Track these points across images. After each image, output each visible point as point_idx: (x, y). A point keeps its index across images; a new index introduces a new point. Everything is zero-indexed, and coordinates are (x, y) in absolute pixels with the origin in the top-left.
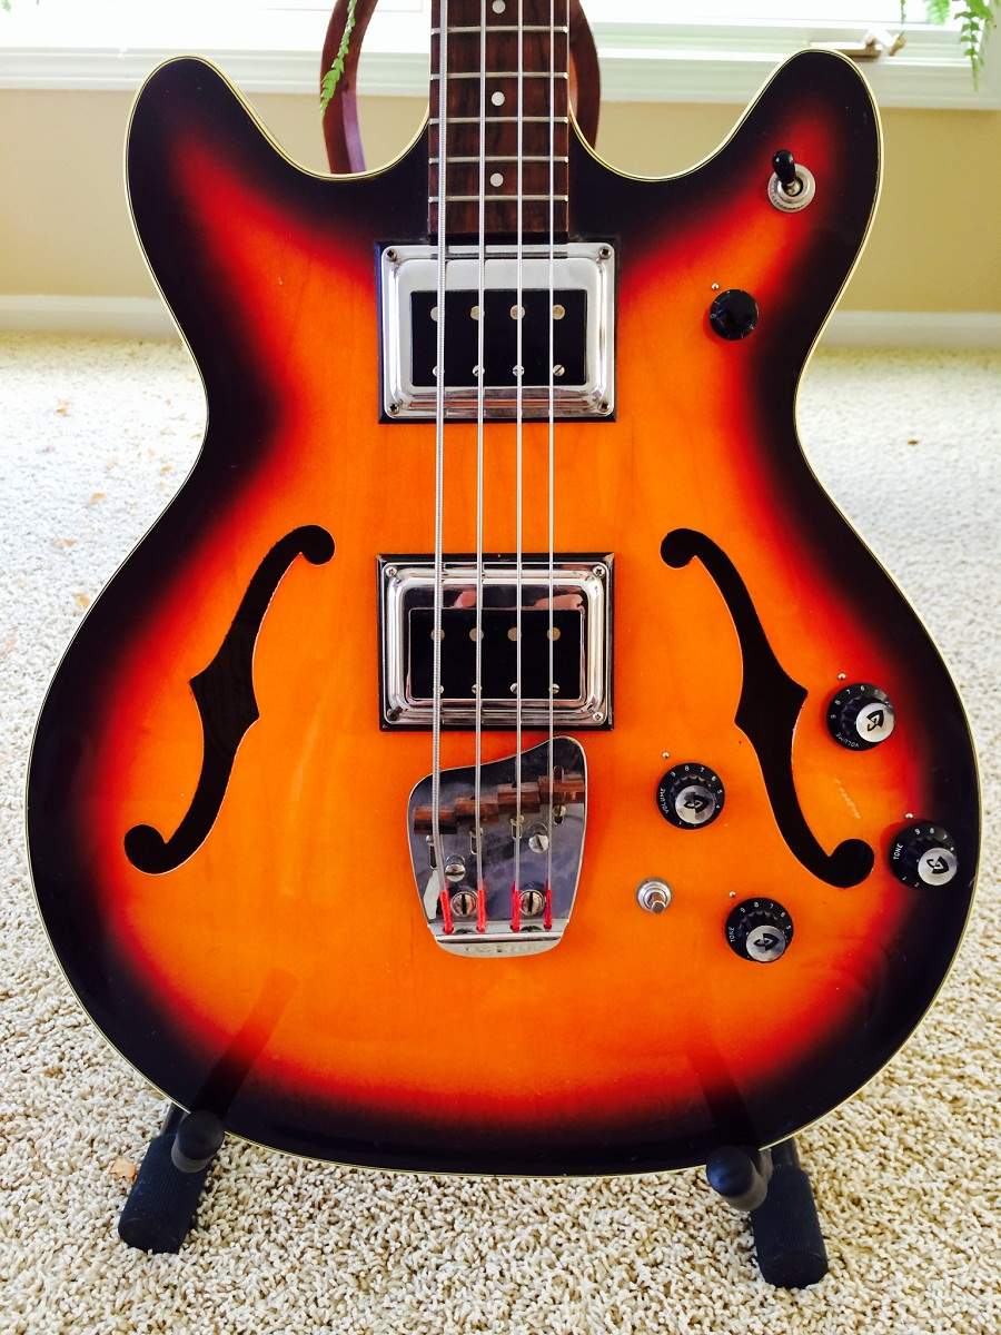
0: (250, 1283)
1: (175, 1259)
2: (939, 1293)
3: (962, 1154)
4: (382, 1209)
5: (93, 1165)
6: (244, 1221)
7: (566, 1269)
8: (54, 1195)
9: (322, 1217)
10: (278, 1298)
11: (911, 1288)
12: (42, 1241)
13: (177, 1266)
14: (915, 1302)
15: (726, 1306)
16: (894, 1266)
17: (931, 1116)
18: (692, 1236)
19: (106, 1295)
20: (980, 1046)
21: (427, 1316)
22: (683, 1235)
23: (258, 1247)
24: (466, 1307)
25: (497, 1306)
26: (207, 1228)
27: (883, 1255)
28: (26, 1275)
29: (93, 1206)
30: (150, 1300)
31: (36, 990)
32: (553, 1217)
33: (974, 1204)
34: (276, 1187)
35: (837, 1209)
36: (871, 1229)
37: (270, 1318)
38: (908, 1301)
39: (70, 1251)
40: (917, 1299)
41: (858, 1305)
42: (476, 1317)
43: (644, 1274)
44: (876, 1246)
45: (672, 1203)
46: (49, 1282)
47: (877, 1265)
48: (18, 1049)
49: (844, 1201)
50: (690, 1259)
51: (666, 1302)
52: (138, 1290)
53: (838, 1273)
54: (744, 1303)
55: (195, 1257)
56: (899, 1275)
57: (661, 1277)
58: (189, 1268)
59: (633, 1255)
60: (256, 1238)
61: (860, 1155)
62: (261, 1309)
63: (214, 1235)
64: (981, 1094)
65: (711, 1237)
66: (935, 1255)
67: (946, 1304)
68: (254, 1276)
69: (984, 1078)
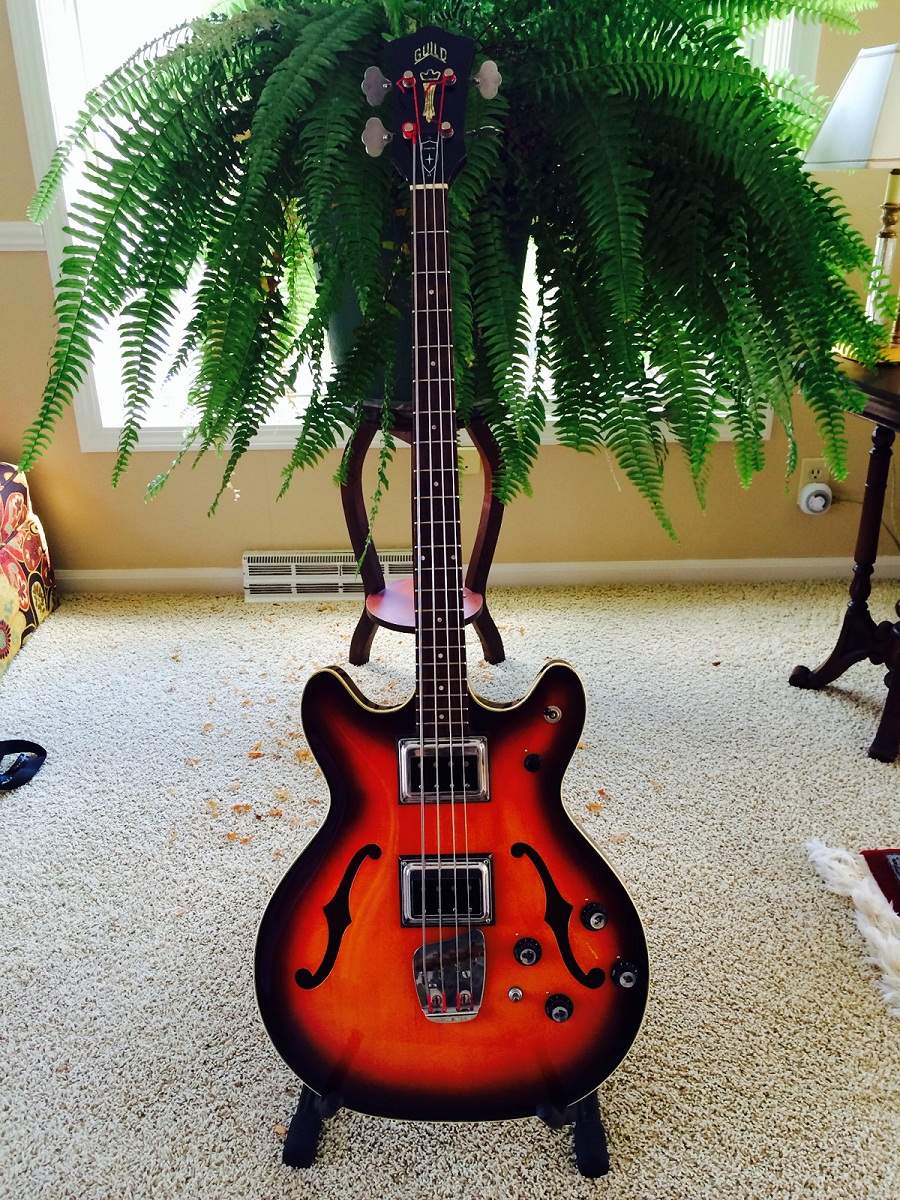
0: (345, 1180)
1: (309, 1171)
2: (661, 1179)
3: (681, 1114)
4: (403, 1146)
5: (264, 1130)
6: (339, 1153)
7: (489, 1171)
8: (249, 1143)
9: (375, 1150)
10: (358, 1186)
11: (649, 1177)
12: (246, 1164)
13: (310, 1173)
14: (649, 1183)
15: (562, 1186)
16: (642, 1167)
17: (668, 1096)
18: (548, 1156)
19: (279, 1186)
20: (699, 1061)
21: (426, 1192)
22: (544, 1155)
23: (346, 1164)
24: (443, 1188)
25: (457, 1186)
26: (322, 1156)
27: (637, 1161)
28: (242, 1179)
29: (268, 1147)
30: (299, 1189)
31: (223, 1043)
32: (483, 1148)
33: (683, 1138)
34: (352, 1137)
35: (618, 1142)
36: (633, 1150)
37: (354, 1195)
38: (646, 1182)
39: (260, 1168)
40: (651, 1181)
41: (622, 1184)
42: (448, 1192)
43: (525, 1172)
44: (634, 1158)
45: (539, 1140)
46: (253, 1182)
47: (633, 1166)
48: (220, 1073)
49: (621, 1138)
50: (547, 1165)
51: (535, 1184)
52: (293, 1185)
53: (615, 1170)
54: (571, 1184)
55: (318, 1170)
56: (643, 1171)
57: (532, 1172)
58: (316, 1175)
59: (520, 1164)
60: (345, 1160)
61: (631, 1116)
62: (350, 1191)
63: (326, 1159)
64: (694, 1084)
65: (557, 1155)
66: (661, 1162)
67: (663, 1183)
68: (346, 1176)
69: (697, 1076)
